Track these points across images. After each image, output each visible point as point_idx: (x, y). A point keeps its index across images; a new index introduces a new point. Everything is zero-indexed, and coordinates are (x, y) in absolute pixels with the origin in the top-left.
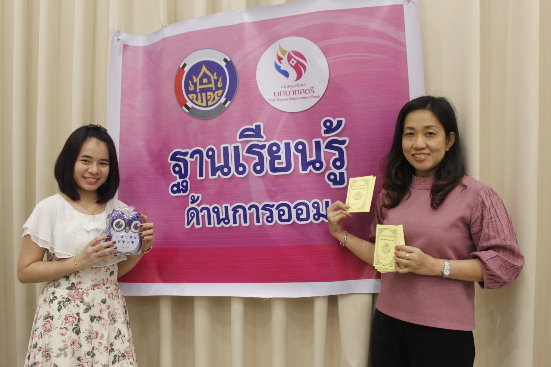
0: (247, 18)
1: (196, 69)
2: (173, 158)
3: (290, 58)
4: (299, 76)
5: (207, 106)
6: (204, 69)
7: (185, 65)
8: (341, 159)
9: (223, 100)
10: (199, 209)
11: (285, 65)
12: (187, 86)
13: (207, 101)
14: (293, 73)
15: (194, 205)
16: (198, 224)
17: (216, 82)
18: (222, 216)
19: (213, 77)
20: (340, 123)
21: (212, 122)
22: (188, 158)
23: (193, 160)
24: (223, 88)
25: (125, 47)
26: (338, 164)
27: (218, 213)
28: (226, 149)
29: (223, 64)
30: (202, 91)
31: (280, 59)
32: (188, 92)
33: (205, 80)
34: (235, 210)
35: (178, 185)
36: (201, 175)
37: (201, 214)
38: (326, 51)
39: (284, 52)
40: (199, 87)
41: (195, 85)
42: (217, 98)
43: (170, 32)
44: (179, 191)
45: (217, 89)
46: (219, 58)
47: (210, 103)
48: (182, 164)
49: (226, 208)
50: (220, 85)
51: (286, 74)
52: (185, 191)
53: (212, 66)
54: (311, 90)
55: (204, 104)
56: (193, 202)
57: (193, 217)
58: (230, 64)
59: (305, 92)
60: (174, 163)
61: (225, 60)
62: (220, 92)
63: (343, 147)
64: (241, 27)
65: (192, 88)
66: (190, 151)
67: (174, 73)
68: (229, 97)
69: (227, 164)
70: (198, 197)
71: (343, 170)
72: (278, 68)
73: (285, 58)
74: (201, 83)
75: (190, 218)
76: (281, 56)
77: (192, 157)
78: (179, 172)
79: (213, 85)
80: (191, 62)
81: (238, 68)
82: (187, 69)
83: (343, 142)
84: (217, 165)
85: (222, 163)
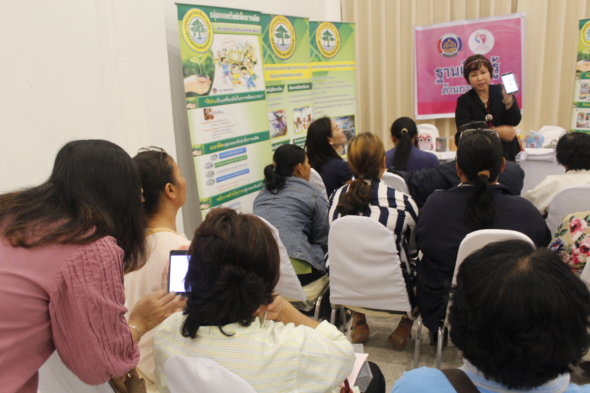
0: (465, 23)
1: (446, 40)
2: (437, 71)
3: (480, 36)
4: (484, 42)
5: (450, 53)
6: (449, 40)
7: (441, 39)
8: (497, 70)
9: (456, 51)
10: (448, 88)
11: (479, 39)
12: (443, 46)
13: (450, 51)
14: (481, 42)
15: (446, 87)
16: (447, 93)
17: (454, 45)
18: (456, 90)
19: (452, 43)
20: (497, 58)
21: (452, 59)
22: (442, 71)
23: (445, 71)
24: (457, 46)
25: (417, 32)
26: (496, 71)
27: (454, 89)
28: (458, 68)
29: (456, 39)
30: (448, 48)
31: (477, 37)
32: (443, 48)
33: (449, 44)
34: (461, 88)
35: (439, 81)
36: (448, 76)
37: (448, 90)
38: (494, 34)
39: (478, 34)
40: (447, 46)
41: (446, 46)
42: (454, 50)
43: (435, 26)
44: (439, 82)
45: (454, 47)
46: (455, 37)
47: (451, 52)
48: (440, 73)
49: (458, 88)
50: (455, 45)
51: (479, 42)
52: (442, 82)
53: (452, 39)
54: (488, 47)
55: (449, 52)
56: (445, 85)
57: (445, 91)
58: (459, 39)
59: (485, 48)
60: (436, 73)
61: (457, 37)
62: (455, 48)
63: (498, 66)
64: (463, 26)
65: (444, 47)
66: (443, 69)
67: (437, 42)
68: (459, 50)
69: (458, 73)
70: (447, 85)
71: (498, 74)
72: (476, 40)
73: (479, 37)
74: (448, 45)
75: (444, 91)
76: (477, 35)
77: (444, 70)
78: (439, 76)
79: (452, 46)
80: (444, 38)
81: (462, 40)
82: (442, 40)
83: (498, 64)
84: (455, 73)
85: (456, 72)
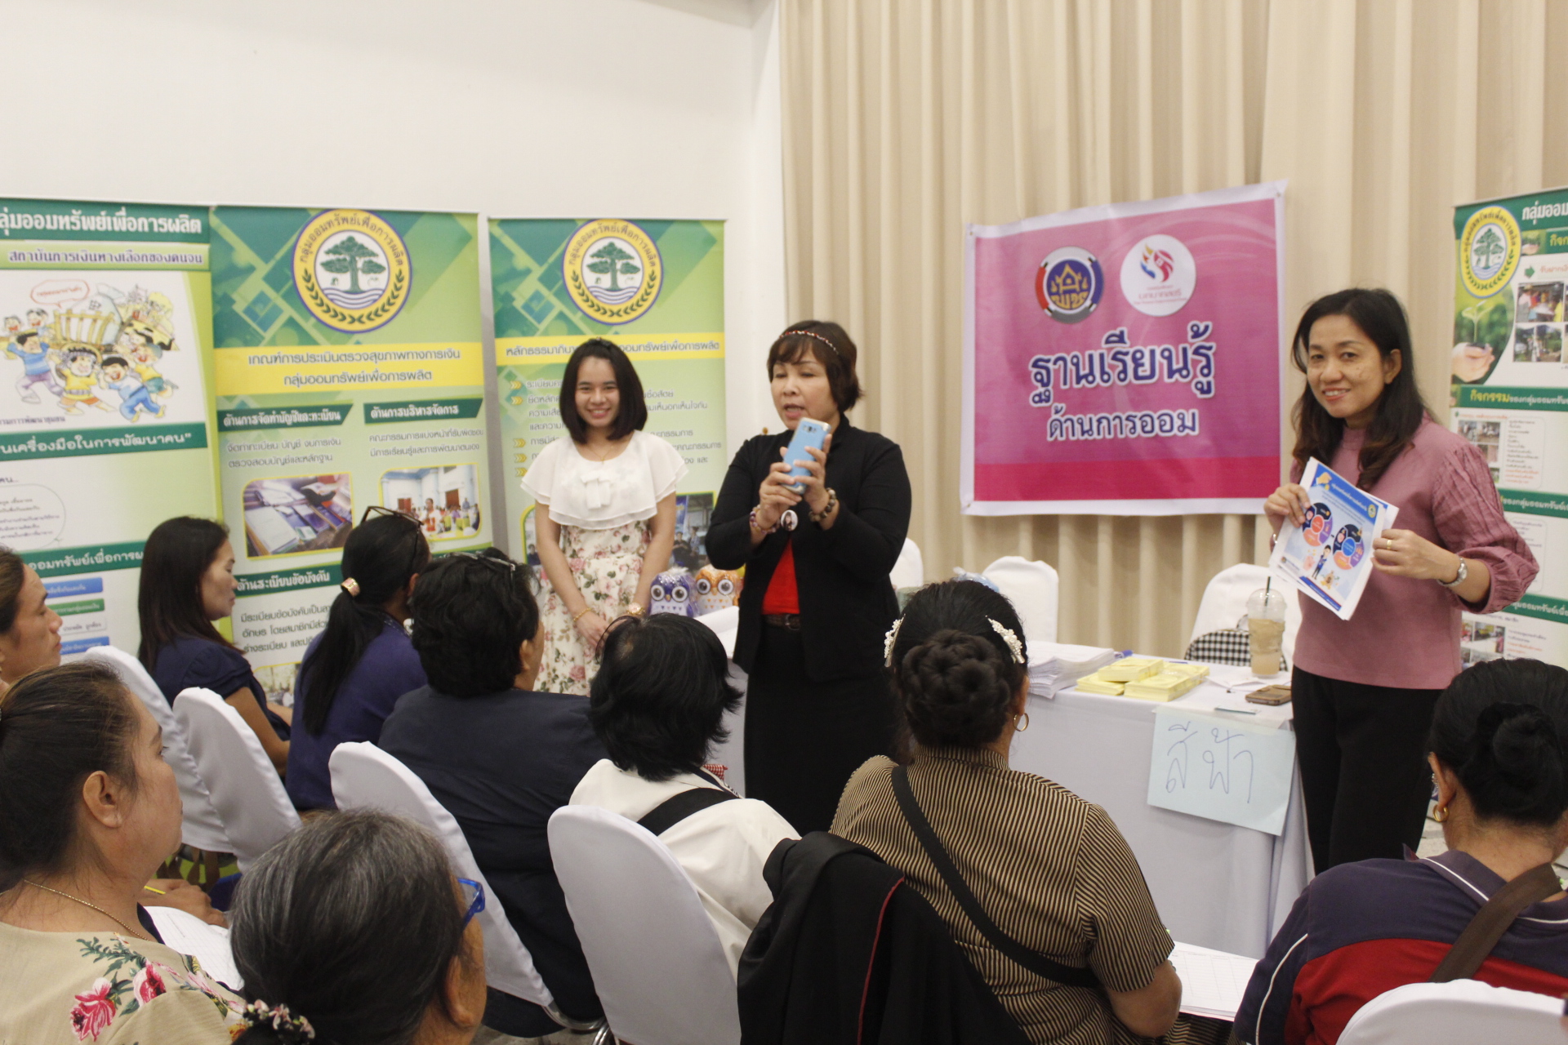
0: (1112, 214)
1: (1058, 269)
2: (1035, 365)
3: (1156, 258)
4: (1166, 276)
5: (1071, 309)
6: (1067, 269)
7: (1046, 265)
8: (1208, 366)
9: (1088, 303)
10: (1063, 419)
11: (1152, 266)
12: (1049, 287)
13: (1071, 303)
14: (1159, 274)
15: (1058, 416)
16: (1062, 435)
17: (1081, 282)
18: (1086, 427)
19: (1078, 278)
20: (1207, 328)
21: (1078, 327)
22: (1050, 365)
23: (1056, 367)
24: (1088, 290)
25: (978, 241)
26: (1206, 371)
27: (1082, 424)
28: (1091, 357)
29: (1088, 264)
30: (1065, 292)
31: (1146, 259)
32: (1051, 294)
33: (1069, 281)
34: (1099, 421)
35: (1039, 395)
36: (1065, 383)
37: (1064, 426)
38: (1193, 251)
39: (1150, 251)
40: (1062, 288)
41: (1058, 285)
42: (1082, 301)
43: (1029, 226)
44: (1041, 401)
45: (1082, 290)
46: (1083, 257)
47: (1074, 306)
48: (1044, 372)
49: (1091, 420)
50: (1085, 286)
51: (1152, 274)
52: (1047, 400)
53: (1077, 266)
54: (1178, 292)
55: (1068, 306)
56: (1057, 412)
57: (1056, 429)
58: (1095, 265)
59: (1171, 294)
60: (1035, 370)
61: (1090, 260)
62: (1085, 294)
63: (1210, 353)
64: (1104, 225)
65: (1054, 289)
66: (1053, 358)
67: (1034, 273)
68: (1095, 300)
69: (1091, 373)
70: (1062, 408)
71: (1210, 378)
72: (1144, 268)
73: (1151, 258)
74: (1065, 284)
75: (1053, 430)
76: (1147, 255)
77: (1055, 363)
78: (1041, 381)
79: (1076, 286)
80: (1053, 261)
81: (1104, 268)
82: (1049, 269)
83: (1210, 348)
84: (1082, 373)
85: (1087, 371)
